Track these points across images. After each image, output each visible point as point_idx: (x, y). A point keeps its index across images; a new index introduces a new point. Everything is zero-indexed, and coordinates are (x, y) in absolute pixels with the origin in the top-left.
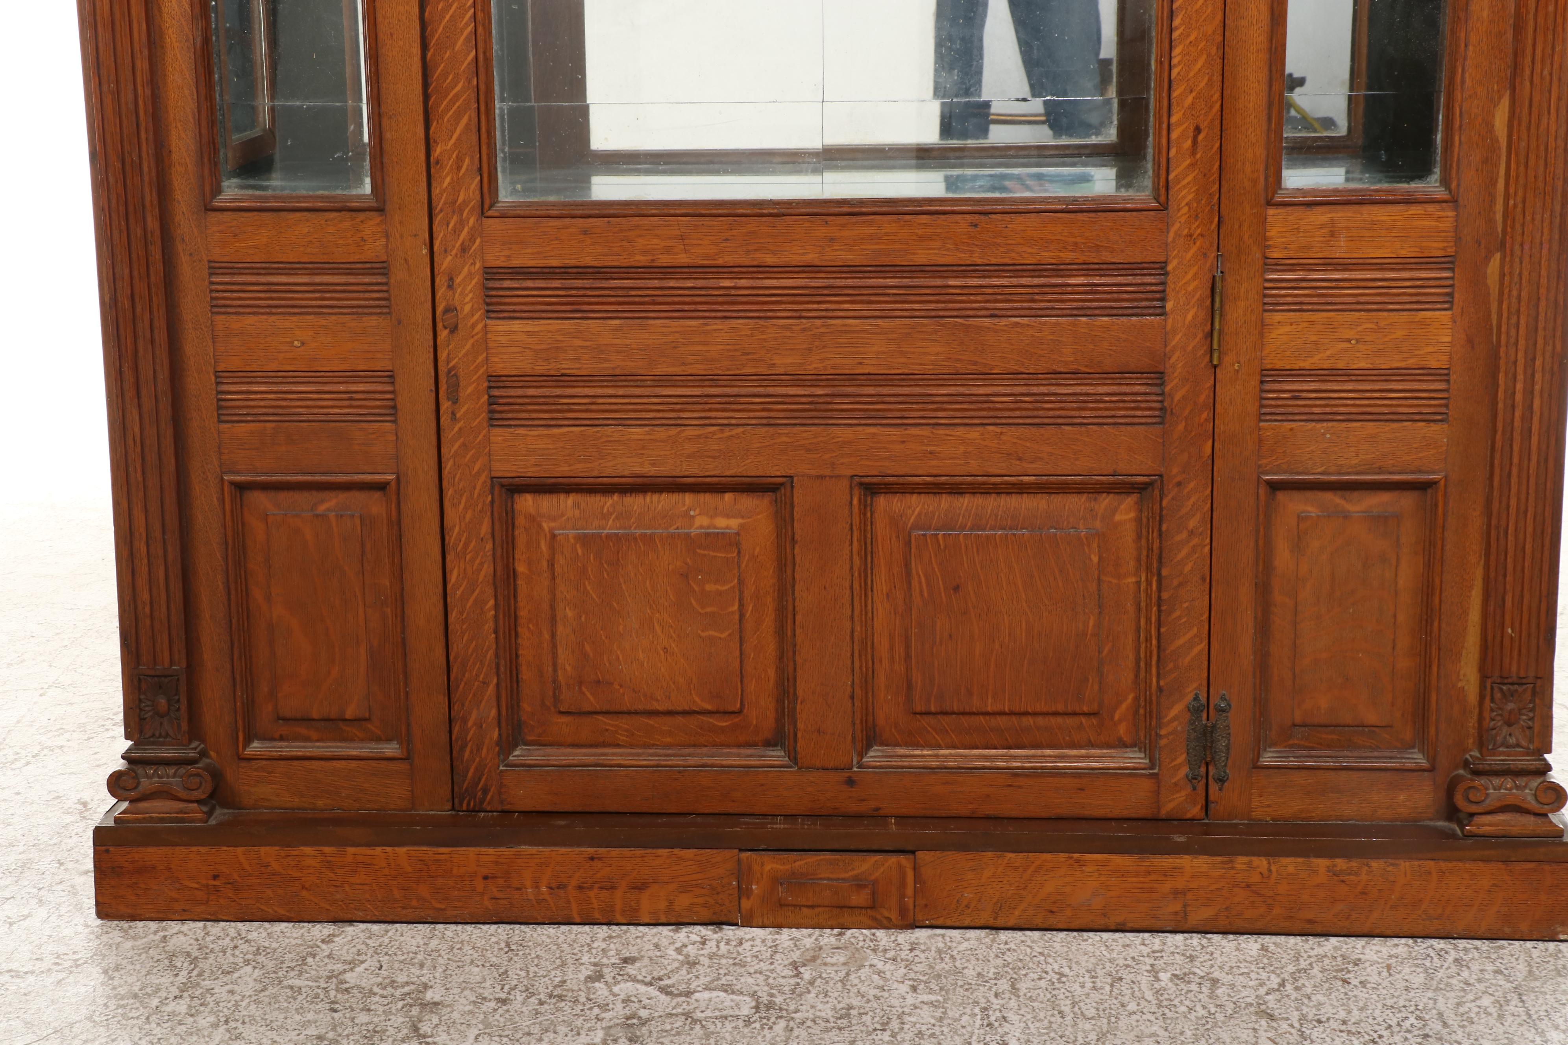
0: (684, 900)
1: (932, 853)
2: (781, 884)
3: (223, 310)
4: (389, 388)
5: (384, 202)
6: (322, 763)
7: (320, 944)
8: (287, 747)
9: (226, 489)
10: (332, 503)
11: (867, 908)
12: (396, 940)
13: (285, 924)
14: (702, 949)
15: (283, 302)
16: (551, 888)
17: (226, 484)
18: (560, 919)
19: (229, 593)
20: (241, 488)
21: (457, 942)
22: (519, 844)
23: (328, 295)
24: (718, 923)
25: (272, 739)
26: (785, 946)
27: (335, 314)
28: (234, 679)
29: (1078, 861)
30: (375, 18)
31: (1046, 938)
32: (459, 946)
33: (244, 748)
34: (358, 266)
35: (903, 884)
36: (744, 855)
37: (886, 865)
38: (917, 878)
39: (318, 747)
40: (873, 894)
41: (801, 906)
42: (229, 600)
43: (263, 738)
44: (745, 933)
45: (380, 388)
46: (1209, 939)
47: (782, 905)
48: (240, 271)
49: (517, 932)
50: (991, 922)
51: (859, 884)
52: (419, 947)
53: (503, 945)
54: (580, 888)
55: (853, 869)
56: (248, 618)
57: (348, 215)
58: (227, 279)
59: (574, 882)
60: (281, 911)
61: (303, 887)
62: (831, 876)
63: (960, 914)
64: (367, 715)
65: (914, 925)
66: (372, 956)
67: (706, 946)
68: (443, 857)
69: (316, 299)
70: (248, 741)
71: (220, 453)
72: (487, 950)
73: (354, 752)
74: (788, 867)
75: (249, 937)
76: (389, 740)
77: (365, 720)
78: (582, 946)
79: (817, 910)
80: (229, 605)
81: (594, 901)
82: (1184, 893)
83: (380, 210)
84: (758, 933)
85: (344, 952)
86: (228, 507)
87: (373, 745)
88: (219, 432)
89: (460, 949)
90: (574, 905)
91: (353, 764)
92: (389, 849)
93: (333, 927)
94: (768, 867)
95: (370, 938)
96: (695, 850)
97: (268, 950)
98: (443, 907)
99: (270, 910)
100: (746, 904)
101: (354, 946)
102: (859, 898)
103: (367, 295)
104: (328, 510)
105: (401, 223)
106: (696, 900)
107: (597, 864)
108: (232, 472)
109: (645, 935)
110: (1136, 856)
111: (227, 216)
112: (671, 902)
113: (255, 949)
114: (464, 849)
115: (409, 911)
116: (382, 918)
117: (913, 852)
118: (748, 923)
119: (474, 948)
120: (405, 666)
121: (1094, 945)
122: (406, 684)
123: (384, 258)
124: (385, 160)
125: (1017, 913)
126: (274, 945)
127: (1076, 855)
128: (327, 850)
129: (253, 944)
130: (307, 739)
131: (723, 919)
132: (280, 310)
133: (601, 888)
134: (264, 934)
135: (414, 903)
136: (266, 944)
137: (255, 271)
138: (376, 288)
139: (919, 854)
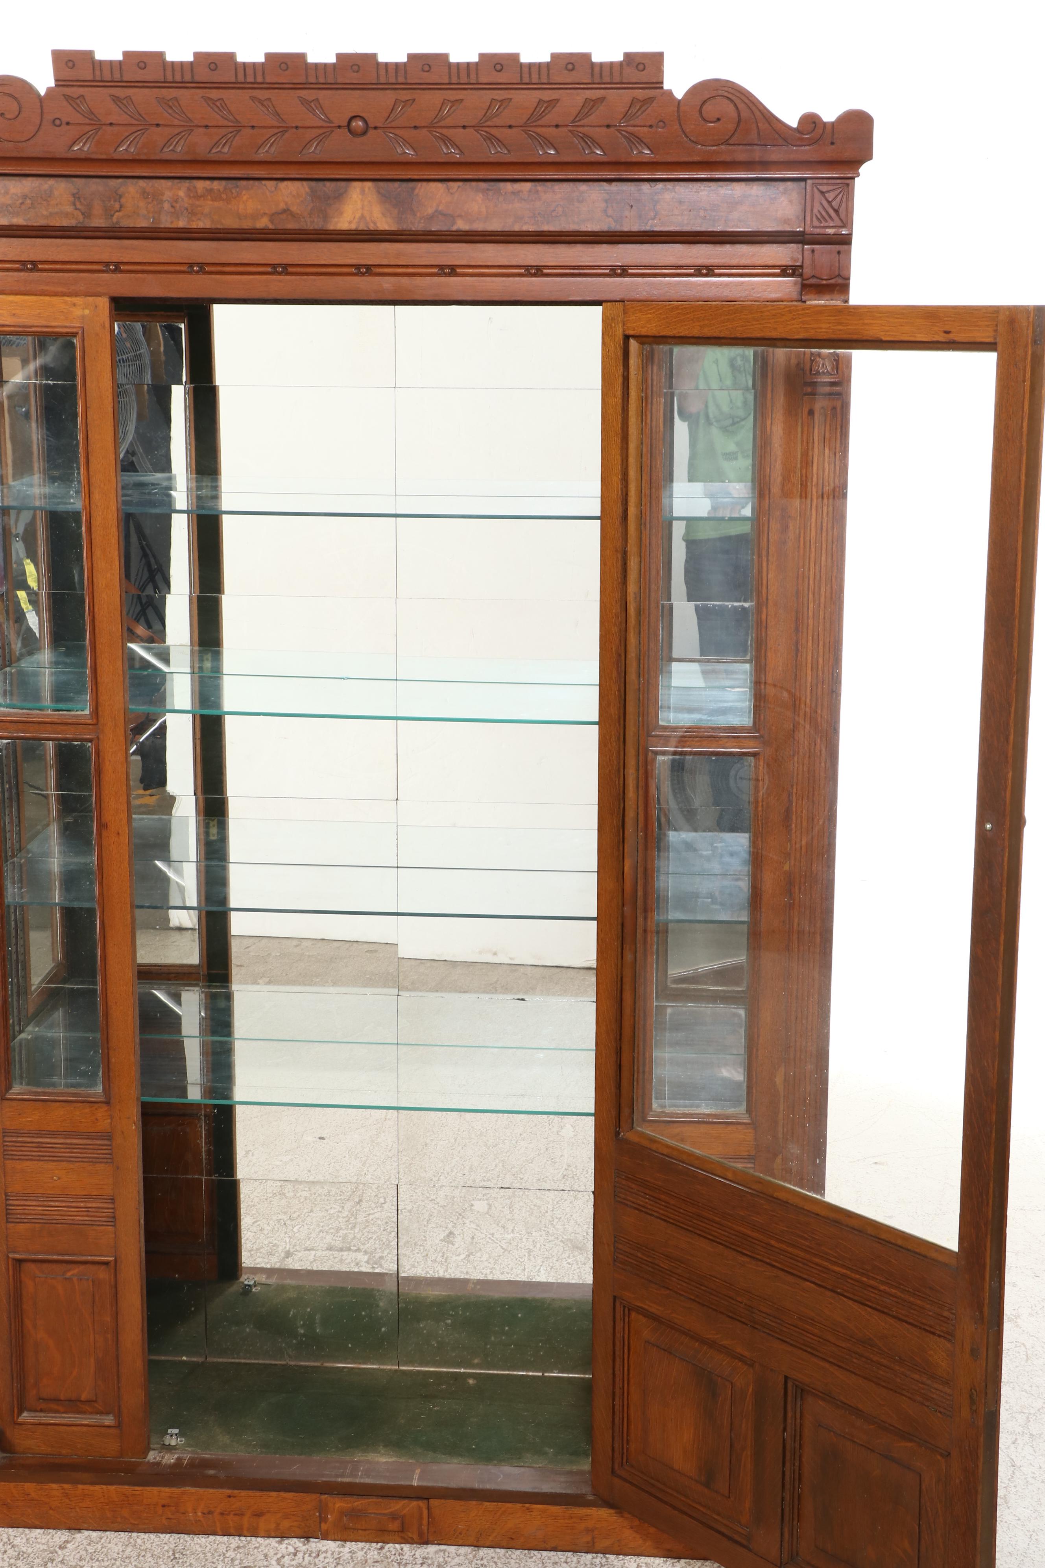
0: (286, 1524)
1: (439, 1500)
2: (346, 1516)
3: (10, 1157)
4: (111, 1206)
5: (110, 1098)
6: (65, 1427)
7: (57, 1549)
8: (44, 1417)
9: (10, 1263)
10: (76, 1271)
11: (398, 1532)
12: (105, 1547)
13: (38, 1531)
14: (293, 1560)
15: (47, 1154)
16: (204, 1513)
17: (10, 1260)
18: (209, 1533)
19: (11, 1324)
20: (20, 1261)
21: (143, 1550)
22: (185, 1485)
23: (75, 1151)
24: (306, 1536)
25: (36, 1411)
26: (345, 1558)
27: (79, 1162)
28: (12, 1376)
29: (528, 1509)
30: (106, 994)
31: (507, 1555)
32: (143, 1553)
33: (18, 1418)
34: (94, 1134)
35: (421, 1517)
36: (324, 1497)
37: (411, 1506)
38: (429, 1515)
39: (64, 1417)
40: (403, 1524)
41: (358, 1530)
42: (10, 1328)
43: (30, 1410)
44: (323, 1546)
45: (105, 1205)
46: (607, 1558)
47: (346, 1528)
48: (23, 1135)
49: (182, 1541)
50: (475, 1543)
51: (394, 1517)
52: (118, 1554)
53: (171, 1553)
54: (222, 1514)
55: (390, 1508)
56: (22, 1337)
57: (88, 1105)
58: (14, 1139)
59: (218, 1511)
60: (37, 1523)
61: (51, 1508)
62: (376, 1511)
63: (456, 1538)
64: (94, 1399)
65: (427, 1543)
66: (88, 1562)
67: (297, 1558)
68: (138, 1492)
69: (67, 1153)
70: (20, 1413)
71: (7, 1241)
72: (160, 1558)
73: (85, 1422)
74: (350, 1505)
75: (15, 1542)
76: (108, 1413)
77: (93, 1401)
78: (220, 1556)
79: (368, 1532)
80: (11, 1332)
81: (231, 1522)
82: (592, 1530)
83: (108, 1103)
84: (331, 1545)
85: (71, 1558)
86: (11, 1273)
87: (98, 1417)
88: (7, 1229)
89: (144, 1556)
90: (218, 1524)
91: (85, 1429)
92: (104, 1487)
93: (68, 1534)
94: (337, 1505)
95: (89, 1544)
96: (293, 1494)
97: (25, 1555)
98: (136, 1523)
99: (30, 1522)
100: (324, 1526)
101: (79, 1552)
102: (394, 1526)
103: (99, 1151)
104: (73, 1275)
105: (119, 1110)
106: (293, 1524)
107: (232, 1500)
108: (14, 1252)
109: (261, 1545)
110: (564, 1507)
111: (14, 1103)
112: (278, 1525)
113: (17, 1553)
114: (150, 1488)
115: (116, 1524)
116: (99, 1528)
117: (428, 1499)
118: (325, 1537)
119: (152, 1555)
120: (118, 1371)
121: (535, 1562)
122: (118, 1382)
123: (110, 1130)
124: (111, 1074)
125: (491, 1538)
126: (30, 1550)
127: (527, 1505)
128: (66, 1486)
129: (16, 1549)
130: (57, 1412)
131: (310, 1536)
132: (46, 1158)
133: (235, 1515)
134: (24, 1540)
135: (119, 1520)
136: (24, 1549)
137: (31, 1135)
138: (104, 1147)
139: (431, 1501)
